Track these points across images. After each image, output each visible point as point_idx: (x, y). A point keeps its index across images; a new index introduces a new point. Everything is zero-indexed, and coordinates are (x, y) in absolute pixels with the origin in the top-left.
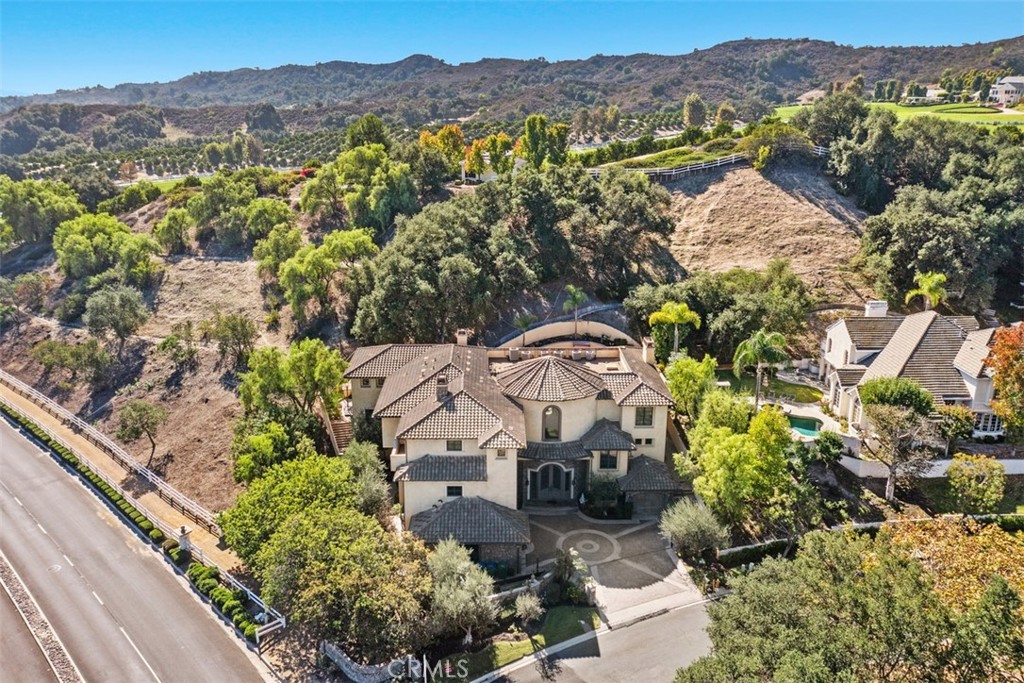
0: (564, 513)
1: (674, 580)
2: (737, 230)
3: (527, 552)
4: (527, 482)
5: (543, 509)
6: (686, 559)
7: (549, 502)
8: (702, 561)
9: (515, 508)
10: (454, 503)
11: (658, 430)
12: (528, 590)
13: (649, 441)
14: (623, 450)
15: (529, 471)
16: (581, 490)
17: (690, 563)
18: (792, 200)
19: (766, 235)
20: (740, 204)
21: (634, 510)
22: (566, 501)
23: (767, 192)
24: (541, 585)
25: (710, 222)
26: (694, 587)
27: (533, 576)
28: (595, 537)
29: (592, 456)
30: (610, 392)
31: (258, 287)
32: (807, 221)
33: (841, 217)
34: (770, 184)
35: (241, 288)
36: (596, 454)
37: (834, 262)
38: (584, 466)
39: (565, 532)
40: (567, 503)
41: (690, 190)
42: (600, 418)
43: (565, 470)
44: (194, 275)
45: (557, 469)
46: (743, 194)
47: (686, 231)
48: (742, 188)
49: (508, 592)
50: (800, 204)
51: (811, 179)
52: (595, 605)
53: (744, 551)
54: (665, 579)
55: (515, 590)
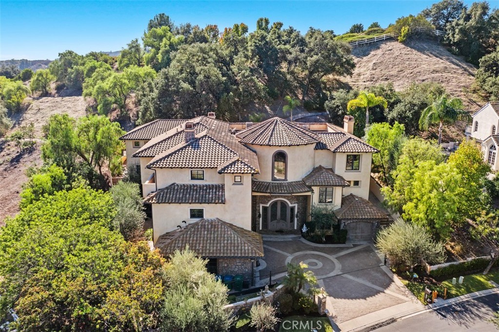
0: (291, 240)
1: (394, 292)
2: (392, 73)
3: (260, 268)
4: (260, 215)
5: (272, 236)
6: (400, 273)
7: (277, 231)
8: (416, 276)
9: (250, 229)
10: (197, 224)
11: (364, 174)
12: (263, 300)
13: (356, 183)
14: (339, 186)
15: (261, 206)
16: (303, 221)
17: (405, 277)
18: (425, 56)
19: (412, 75)
20: (392, 60)
21: (347, 237)
22: (291, 231)
23: (408, 53)
24: (274, 296)
25: (373, 69)
26: (414, 298)
27: (267, 287)
28: (318, 257)
29: (312, 191)
30: (325, 145)
31: (85, 108)
32: (437, 66)
33: (457, 65)
34: (409, 49)
35: (74, 109)
36: (316, 190)
37: (459, 88)
38: (305, 201)
39: (292, 253)
40: (292, 232)
41: (358, 54)
42: (317, 165)
43: (290, 205)
44: (48, 104)
45: (284, 205)
46: (393, 54)
47: (359, 75)
48: (392, 51)
49: (243, 302)
50: (431, 58)
51: (434, 47)
52: (325, 315)
53: (451, 266)
54: (385, 291)
55: (249, 301)
